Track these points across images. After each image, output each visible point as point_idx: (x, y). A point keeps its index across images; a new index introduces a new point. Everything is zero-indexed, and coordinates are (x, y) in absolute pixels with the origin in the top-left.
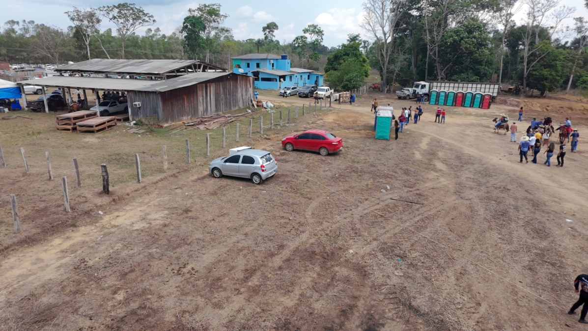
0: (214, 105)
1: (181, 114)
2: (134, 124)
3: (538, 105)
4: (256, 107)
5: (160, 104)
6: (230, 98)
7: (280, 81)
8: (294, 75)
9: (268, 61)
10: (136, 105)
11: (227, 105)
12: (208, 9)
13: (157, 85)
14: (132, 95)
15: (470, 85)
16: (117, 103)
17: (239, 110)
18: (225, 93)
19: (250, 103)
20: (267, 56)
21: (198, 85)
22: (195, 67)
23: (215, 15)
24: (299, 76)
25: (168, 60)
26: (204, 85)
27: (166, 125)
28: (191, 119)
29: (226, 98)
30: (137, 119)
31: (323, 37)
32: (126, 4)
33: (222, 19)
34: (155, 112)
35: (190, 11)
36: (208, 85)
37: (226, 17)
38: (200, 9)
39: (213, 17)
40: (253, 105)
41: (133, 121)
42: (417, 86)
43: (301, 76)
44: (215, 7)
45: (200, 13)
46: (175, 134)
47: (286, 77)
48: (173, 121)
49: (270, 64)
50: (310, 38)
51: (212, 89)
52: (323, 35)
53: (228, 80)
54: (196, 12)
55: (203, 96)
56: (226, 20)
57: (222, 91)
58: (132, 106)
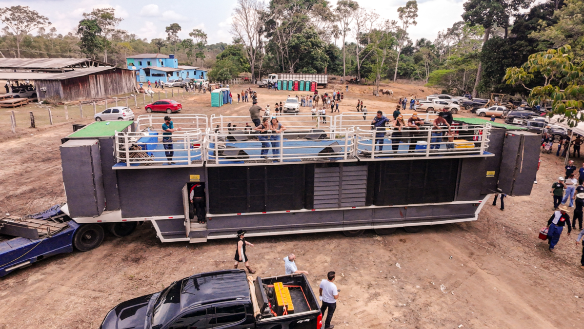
0: (104, 90)
1: (78, 95)
2: (42, 103)
3: (358, 89)
4: (138, 93)
5: (61, 88)
6: (116, 86)
7: (168, 76)
8: (180, 71)
9: (157, 60)
10: (42, 89)
11: (114, 90)
12: (102, 13)
13: (57, 76)
14: (40, 83)
15: (307, 76)
16: (26, 91)
17: (125, 95)
18: (112, 82)
19: (134, 90)
20: (157, 56)
21: (89, 76)
22: (88, 64)
23: (109, 19)
24: (185, 72)
25: (65, 59)
26: (94, 76)
27: (66, 103)
28: (86, 99)
29: (113, 86)
30: (44, 100)
31: (207, 40)
32: (19, 6)
33: (117, 22)
34: (58, 93)
35: (84, 15)
36: (98, 76)
37: (120, 20)
38: (94, 13)
39: (108, 20)
40: (136, 92)
41: (41, 101)
42: (270, 77)
43: (188, 72)
44: (108, 11)
45: (94, 16)
46: (74, 108)
47: (173, 73)
48: (72, 100)
49: (159, 62)
50: (196, 40)
51: (101, 78)
52: (207, 38)
53: (114, 72)
54: (91, 16)
55: (94, 84)
56: (121, 23)
57: (109, 80)
58: (39, 90)
